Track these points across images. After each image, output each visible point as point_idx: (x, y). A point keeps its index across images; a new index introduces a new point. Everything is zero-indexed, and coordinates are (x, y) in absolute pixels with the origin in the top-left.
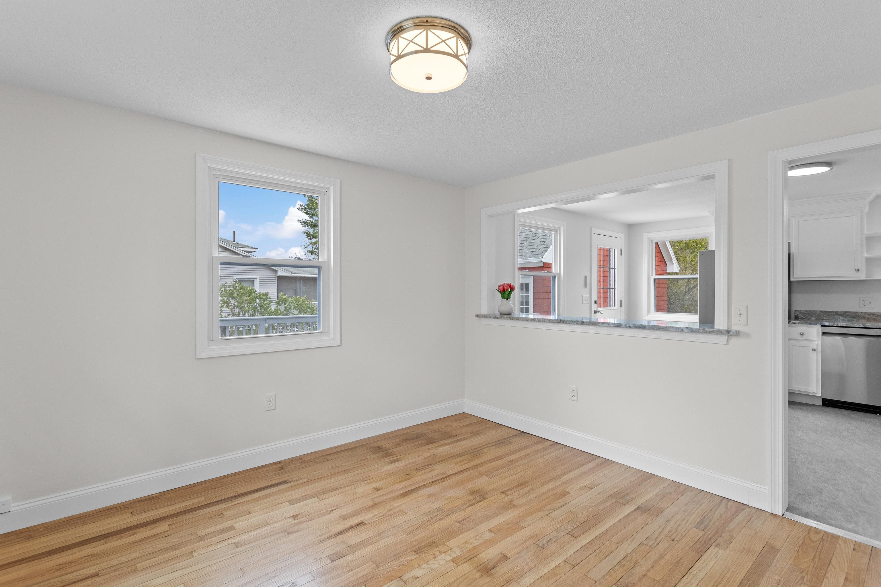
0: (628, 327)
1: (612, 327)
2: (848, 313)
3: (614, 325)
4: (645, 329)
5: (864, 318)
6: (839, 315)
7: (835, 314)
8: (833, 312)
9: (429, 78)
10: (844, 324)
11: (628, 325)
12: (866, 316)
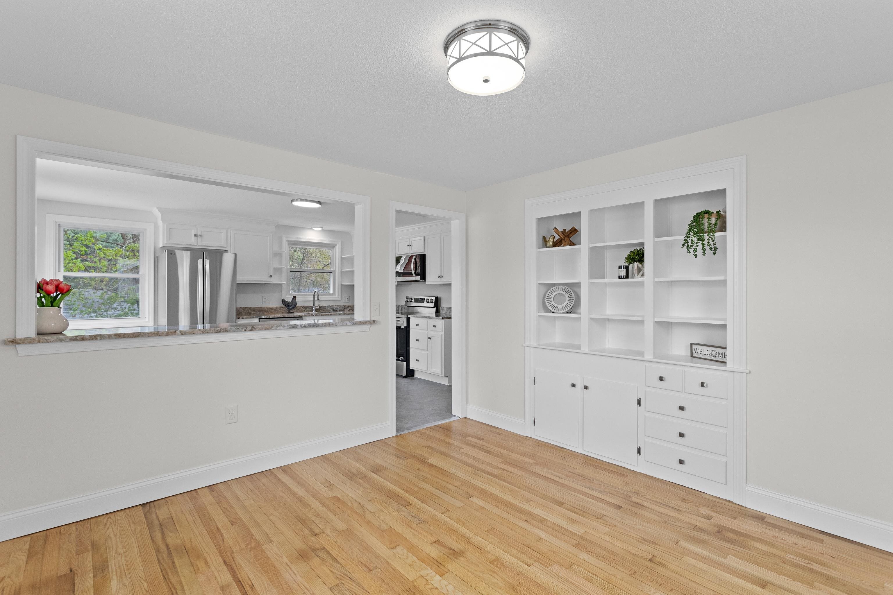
0: (304, 327)
1: (287, 329)
2: (257, 308)
3: (290, 327)
4: (319, 327)
5: (266, 311)
6: (252, 310)
7: (249, 309)
8: (249, 308)
9: (486, 81)
10: (273, 316)
11: (303, 326)
12: (267, 310)
